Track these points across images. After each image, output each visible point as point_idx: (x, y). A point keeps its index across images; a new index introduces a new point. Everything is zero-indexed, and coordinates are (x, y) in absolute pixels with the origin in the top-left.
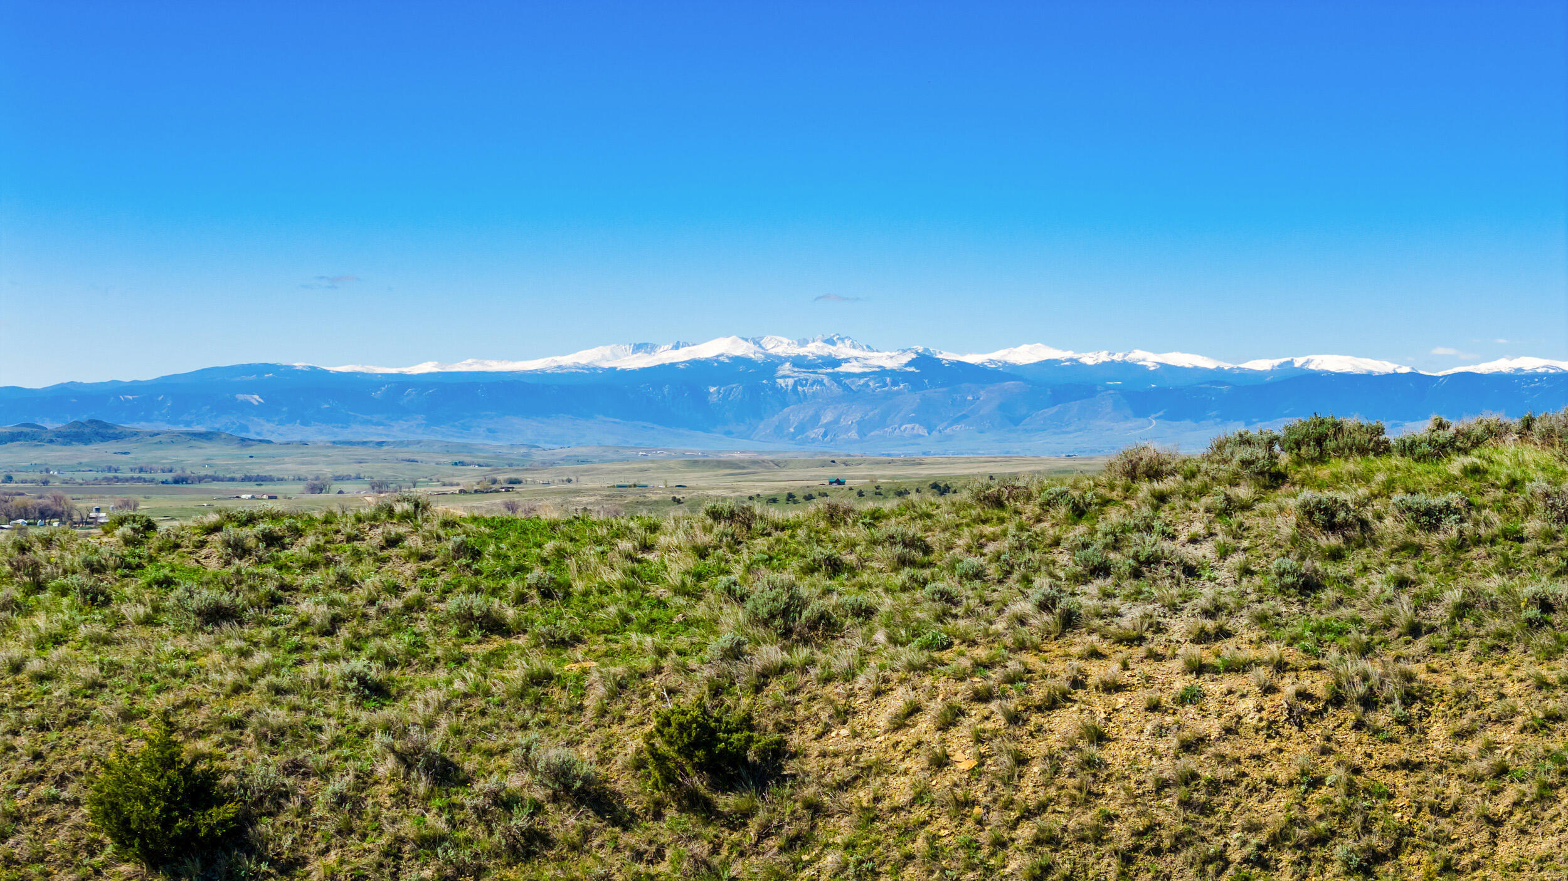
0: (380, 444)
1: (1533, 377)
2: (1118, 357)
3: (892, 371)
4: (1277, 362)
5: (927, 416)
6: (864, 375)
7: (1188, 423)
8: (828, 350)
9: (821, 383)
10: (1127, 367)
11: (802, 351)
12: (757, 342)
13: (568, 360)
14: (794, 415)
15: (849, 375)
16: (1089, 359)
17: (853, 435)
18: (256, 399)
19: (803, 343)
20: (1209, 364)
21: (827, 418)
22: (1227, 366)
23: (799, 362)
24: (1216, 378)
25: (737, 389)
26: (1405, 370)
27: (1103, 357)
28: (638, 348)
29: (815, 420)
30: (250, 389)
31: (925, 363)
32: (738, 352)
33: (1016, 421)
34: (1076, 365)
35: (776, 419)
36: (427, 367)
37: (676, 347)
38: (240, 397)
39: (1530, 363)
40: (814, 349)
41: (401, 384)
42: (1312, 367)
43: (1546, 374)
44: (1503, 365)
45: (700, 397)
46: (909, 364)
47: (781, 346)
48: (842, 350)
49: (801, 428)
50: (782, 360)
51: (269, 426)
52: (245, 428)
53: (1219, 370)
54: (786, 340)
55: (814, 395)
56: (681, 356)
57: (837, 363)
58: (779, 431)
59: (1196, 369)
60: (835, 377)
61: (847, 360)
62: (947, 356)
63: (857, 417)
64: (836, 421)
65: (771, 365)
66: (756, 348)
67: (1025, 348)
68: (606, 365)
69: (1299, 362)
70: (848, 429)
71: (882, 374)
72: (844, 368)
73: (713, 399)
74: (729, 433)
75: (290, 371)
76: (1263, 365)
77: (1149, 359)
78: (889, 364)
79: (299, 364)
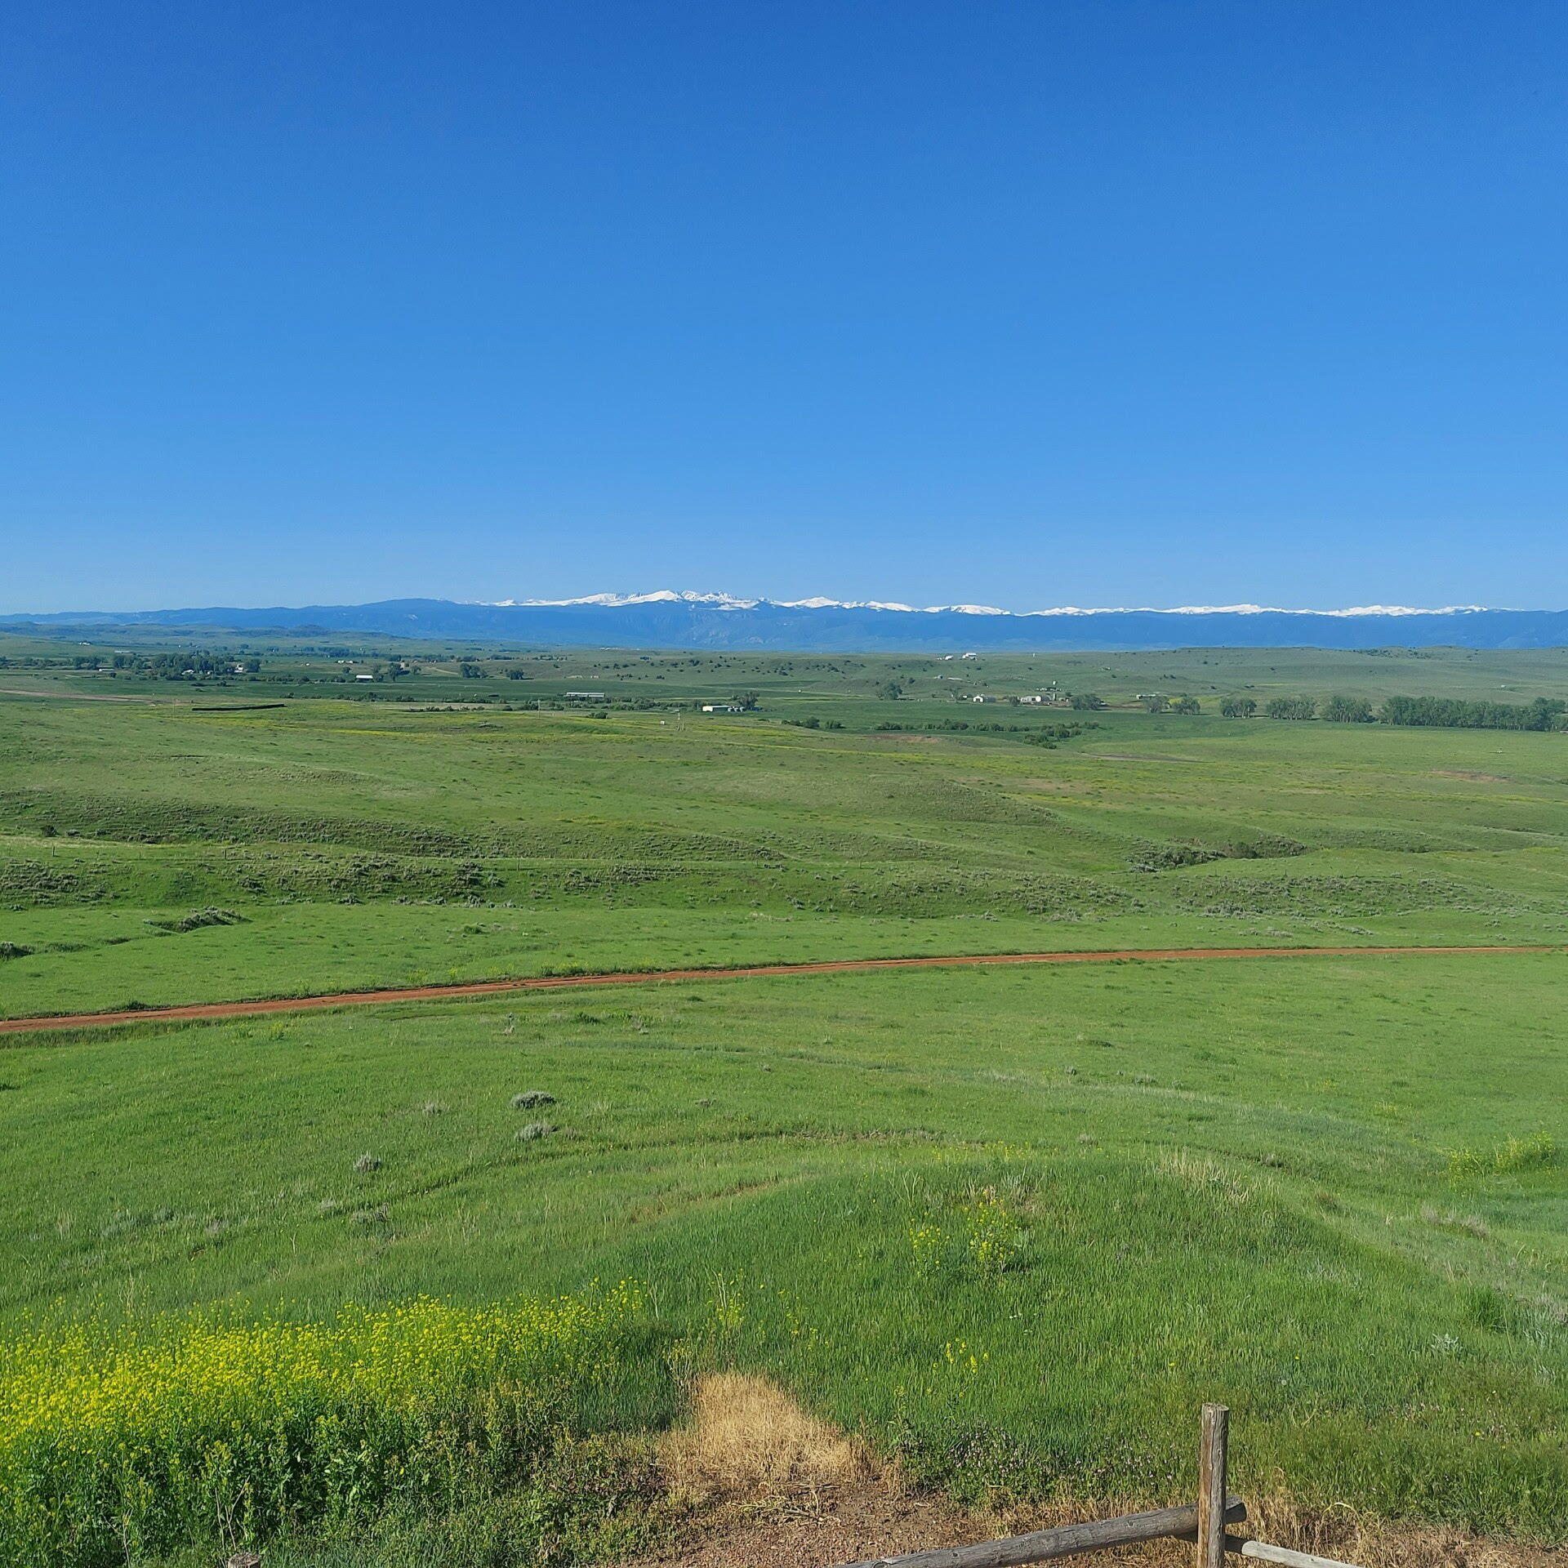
1: (1072, 617)
2: (862, 605)
3: (746, 610)
4: (942, 608)
5: (763, 633)
6: (732, 611)
7: (893, 638)
8: (714, 598)
9: (710, 614)
10: (865, 610)
11: (702, 599)
12: (679, 593)
13: (580, 600)
14: (696, 631)
15: (725, 611)
16: (847, 605)
17: (726, 642)
18: (414, 617)
19: (703, 594)
21: (713, 633)
22: (917, 610)
23: (700, 604)
24: (911, 616)
25: (667, 617)
26: (1007, 613)
27: (855, 605)
28: (619, 595)
30: (411, 611)
31: (764, 605)
32: (670, 599)
33: (809, 636)
35: (687, 632)
36: (508, 603)
37: (638, 595)
38: (405, 616)
39: (1071, 611)
40: (708, 598)
41: (493, 611)
42: (960, 611)
43: (1077, 617)
44: (1056, 611)
45: (648, 621)
46: (755, 607)
47: (691, 596)
48: (724, 597)
49: (700, 637)
50: (691, 603)
53: (912, 612)
54: (694, 593)
55: (707, 621)
56: (640, 600)
59: (901, 611)
60: (718, 612)
61: (723, 604)
62: (775, 603)
63: (728, 632)
64: (717, 635)
65: (685, 605)
66: (679, 597)
67: (816, 599)
69: (954, 608)
70: (724, 639)
71: (742, 610)
72: (722, 608)
73: (655, 621)
74: (662, 639)
75: (433, 601)
76: (934, 609)
77: (878, 606)
78: (745, 606)
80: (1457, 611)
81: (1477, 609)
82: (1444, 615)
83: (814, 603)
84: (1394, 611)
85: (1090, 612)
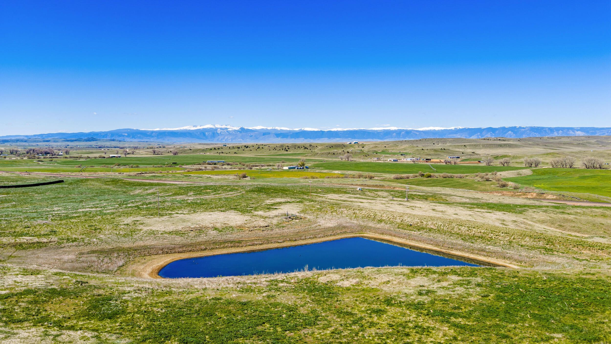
0: (147, 142)
1: (340, 131)
2: (274, 128)
4: (299, 129)
5: (243, 138)
6: (231, 131)
7: (285, 139)
8: (226, 127)
9: (225, 132)
10: (275, 130)
11: (222, 127)
12: (214, 125)
13: (182, 128)
14: (221, 137)
15: (229, 131)
16: (269, 128)
17: (230, 141)
18: (126, 134)
19: (222, 126)
20: (289, 129)
21: (226, 138)
22: (291, 130)
23: (221, 129)
24: (290, 131)
25: (211, 133)
26: (320, 130)
27: (271, 128)
28: (194, 126)
29: (224, 138)
30: (125, 133)
31: (242, 129)
32: (211, 127)
33: (257, 138)
34: (267, 129)
35: (217, 138)
36: (158, 129)
37: (200, 126)
38: (123, 134)
39: (340, 129)
40: (224, 127)
41: (153, 132)
42: (305, 130)
43: (342, 131)
45: (204, 135)
46: (239, 129)
47: (218, 126)
48: (228, 127)
49: (222, 140)
50: (218, 128)
51: (129, 139)
52: (124, 139)
53: (290, 130)
55: (224, 134)
56: (202, 128)
57: (227, 129)
58: (218, 140)
59: (286, 130)
60: (227, 131)
62: (246, 128)
63: (231, 138)
64: (227, 138)
65: (216, 129)
67: (258, 126)
68: (189, 129)
69: (303, 129)
70: (229, 140)
71: (235, 130)
72: (229, 130)
73: (207, 135)
74: (209, 140)
75: (133, 130)
76: (297, 129)
77: (279, 128)
78: (236, 129)
79: (135, 129)
80: (455, 128)
81: (461, 128)
82: (451, 130)
83: (258, 128)
84: (437, 128)
85: (346, 130)
